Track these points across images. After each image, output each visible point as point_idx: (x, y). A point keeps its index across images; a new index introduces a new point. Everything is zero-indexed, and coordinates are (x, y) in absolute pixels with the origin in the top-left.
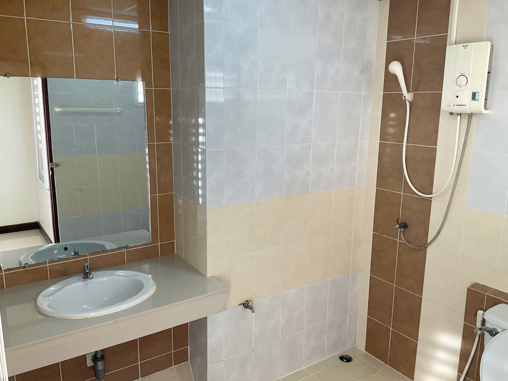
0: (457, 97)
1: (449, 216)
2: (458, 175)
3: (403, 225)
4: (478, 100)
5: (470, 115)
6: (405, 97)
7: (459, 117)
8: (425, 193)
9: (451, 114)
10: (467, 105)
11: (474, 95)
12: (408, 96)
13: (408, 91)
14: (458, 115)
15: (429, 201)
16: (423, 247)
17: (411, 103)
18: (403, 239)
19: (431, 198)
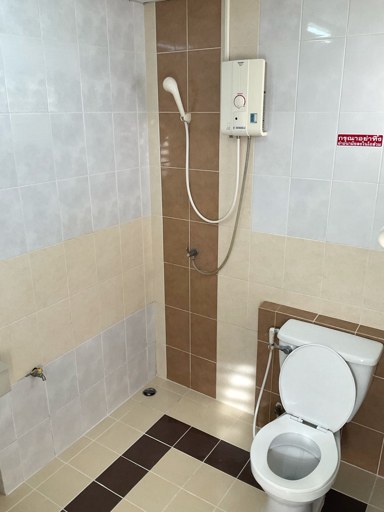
0: (236, 119)
1: (236, 240)
2: (241, 200)
3: (193, 253)
4: (256, 122)
5: (249, 138)
6: (183, 118)
7: (239, 140)
8: (211, 219)
9: (231, 136)
10: (246, 128)
11: (252, 116)
12: (186, 117)
13: (186, 111)
14: (237, 138)
15: (216, 226)
16: (213, 273)
17: (189, 124)
18: (194, 266)
19: (218, 224)
